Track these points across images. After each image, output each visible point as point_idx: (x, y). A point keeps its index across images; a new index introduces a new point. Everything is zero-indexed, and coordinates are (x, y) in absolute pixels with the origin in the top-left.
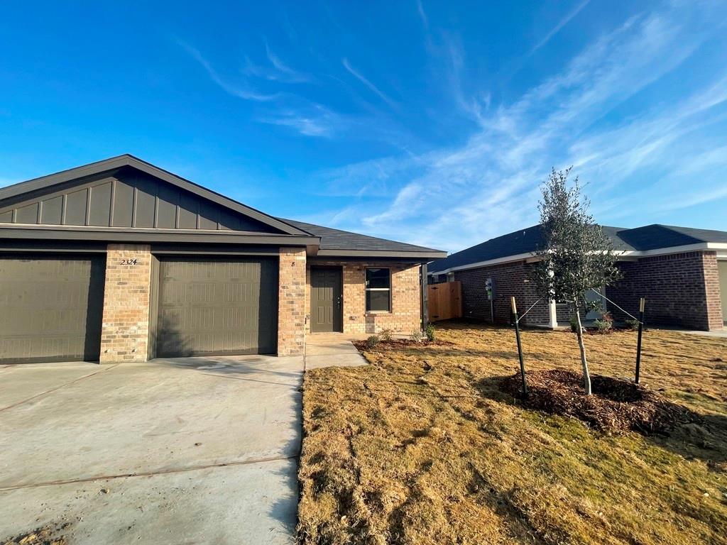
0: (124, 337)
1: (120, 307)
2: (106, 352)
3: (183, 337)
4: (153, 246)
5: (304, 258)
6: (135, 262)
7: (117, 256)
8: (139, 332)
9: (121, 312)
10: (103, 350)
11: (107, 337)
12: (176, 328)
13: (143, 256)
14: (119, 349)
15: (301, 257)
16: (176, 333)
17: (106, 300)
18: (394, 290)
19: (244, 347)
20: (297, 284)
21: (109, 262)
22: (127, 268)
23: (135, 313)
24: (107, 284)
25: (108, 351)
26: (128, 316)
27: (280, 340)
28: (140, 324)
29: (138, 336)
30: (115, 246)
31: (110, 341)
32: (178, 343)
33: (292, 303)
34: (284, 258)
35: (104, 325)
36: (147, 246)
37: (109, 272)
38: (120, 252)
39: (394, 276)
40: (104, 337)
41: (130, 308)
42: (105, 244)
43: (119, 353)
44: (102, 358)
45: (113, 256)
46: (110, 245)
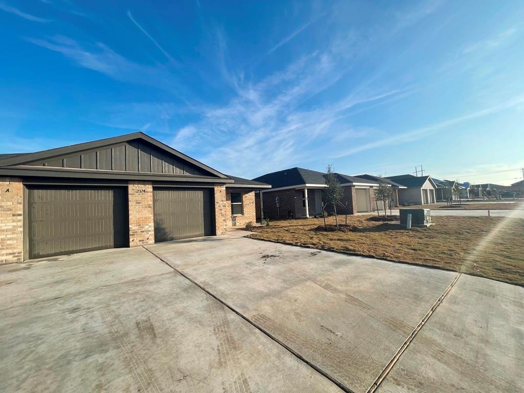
0: (142, 232)
1: (138, 216)
2: (133, 241)
3: (167, 230)
4: (153, 182)
5: (225, 189)
6: (144, 191)
7: (134, 188)
8: (150, 229)
9: (139, 219)
10: (131, 240)
11: (133, 233)
12: (163, 226)
13: (149, 188)
14: (139, 239)
15: (223, 188)
16: (163, 229)
17: (130, 212)
18: (244, 203)
19: (198, 233)
21: (130, 191)
22: (140, 194)
23: (147, 219)
24: (130, 203)
26: (143, 220)
28: (150, 224)
29: (149, 231)
30: (132, 182)
31: (134, 235)
32: (165, 234)
33: (221, 210)
34: (216, 189)
35: (130, 226)
36: (150, 182)
37: (130, 197)
38: (136, 186)
39: (244, 196)
40: (131, 233)
41: (144, 216)
42: (127, 181)
43: (140, 241)
44: (131, 244)
45: (132, 188)
46: (129, 182)
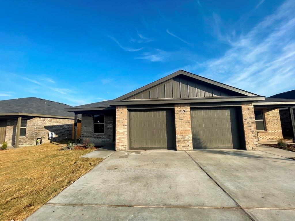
0: (184, 140)
1: (181, 129)
2: (178, 146)
3: (202, 140)
4: (190, 104)
5: (253, 106)
6: (185, 111)
7: (178, 109)
8: (189, 139)
10: (177, 145)
11: (178, 140)
12: (199, 137)
13: (187, 109)
14: (183, 145)
15: (251, 106)
16: (199, 139)
17: (176, 126)
18: (267, 120)
20: (251, 118)
21: (176, 112)
22: (182, 113)
23: (187, 131)
24: (176, 120)
25: (179, 146)
26: (184, 132)
27: (247, 143)
28: (189, 135)
30: (177, 105)
31: (179, 142)
32: (200, 143)
33: (250, 126)
34: (244, 107)
35: (177, 136)
36: (188, 105)
37: (176, 116)
38: (179, 107)
39: (266, 114)
41: (185, 129)
43: (183, 147)
44: (177, 148)
45: (177, 109)
46: (175, 105)
